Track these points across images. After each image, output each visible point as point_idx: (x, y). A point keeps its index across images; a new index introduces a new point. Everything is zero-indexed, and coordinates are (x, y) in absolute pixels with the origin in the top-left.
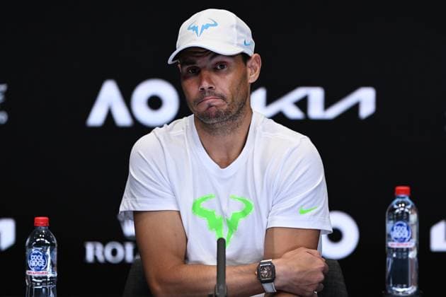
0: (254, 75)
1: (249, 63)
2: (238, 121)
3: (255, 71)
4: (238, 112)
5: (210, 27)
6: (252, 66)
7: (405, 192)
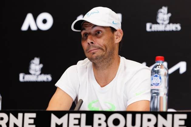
0: (118, 39)
1: (116, 33)
2: (110, 63)
3: (120, 37)
4: (108, 56)
5: (95, 13)
6: (117, 35)
7: (161, 59)
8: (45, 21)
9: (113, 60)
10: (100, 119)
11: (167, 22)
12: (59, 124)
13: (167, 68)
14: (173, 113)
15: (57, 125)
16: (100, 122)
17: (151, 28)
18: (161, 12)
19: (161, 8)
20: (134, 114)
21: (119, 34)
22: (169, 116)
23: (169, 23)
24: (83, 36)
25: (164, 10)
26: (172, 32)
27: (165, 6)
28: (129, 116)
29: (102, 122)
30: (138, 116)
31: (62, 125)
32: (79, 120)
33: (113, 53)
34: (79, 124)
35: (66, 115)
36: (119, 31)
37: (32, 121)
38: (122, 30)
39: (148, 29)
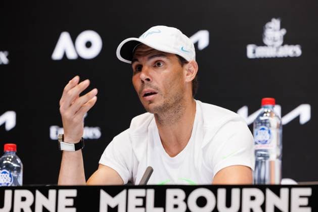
0: (190, 76)
1: (186, 66)
6: (189, 70)
7: (271, 103)
8: (89, 45)
9: (184, 109)
10: (176, 197)
11: (281, 42)
12: (113, 206)
13: (280, 117)
14: (290, 187)
15: (109, 207)
16: (176, 202)
17: (254, 52)
18: (271, 28)
19: (270, 21)
20: (229, 188)
21: (192, 68)
22: (284, 192)
23: (283, 45)
24: (134, 70)
25: (275, 24)
26: (288, 58)
27: (276, 18)
28: (222, 193)
29: (180, 202)
30: (235, 192)
31: (117, 207)
32: (144, 199)
33: (182, 98)
34: (144, 206)
35: (124, 192)
36: (192, 63)
37: (71, 202)
38: (196, 63)
39: (250, 54)
